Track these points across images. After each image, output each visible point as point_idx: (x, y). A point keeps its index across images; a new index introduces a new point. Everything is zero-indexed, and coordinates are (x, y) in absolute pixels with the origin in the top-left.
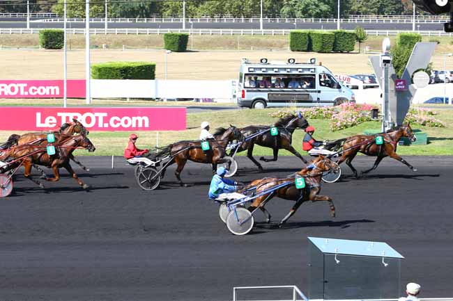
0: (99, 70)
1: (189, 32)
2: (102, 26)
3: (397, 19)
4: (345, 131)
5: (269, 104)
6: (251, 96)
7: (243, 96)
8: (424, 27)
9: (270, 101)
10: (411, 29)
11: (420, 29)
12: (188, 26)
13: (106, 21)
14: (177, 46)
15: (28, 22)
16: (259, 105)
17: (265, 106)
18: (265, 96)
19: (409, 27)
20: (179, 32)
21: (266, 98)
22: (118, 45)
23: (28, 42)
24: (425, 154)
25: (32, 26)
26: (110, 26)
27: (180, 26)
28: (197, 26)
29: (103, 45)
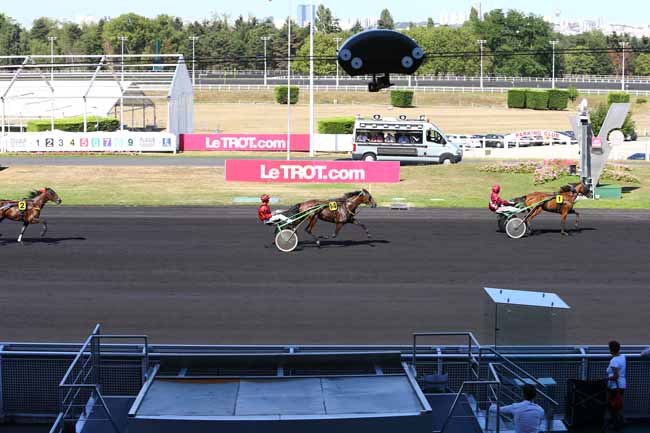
0: (326, 124)
1: (415, 89)
2: (334, 83)
3: (608, 79)
4: (547, 185)
5: (378, 158)
6: (361, 150)
7: (355, 150)
8: (631, 87)
9: (379, 155)
10: (621, 88)
11: (629, 89)
12: (413, 84)
13: (337, 79)
14: (401, 102)
15: (265, 78)
16: (369, 159)
17: (375, 159)
18: (374, 150)
19: (619, 86)
20: (404, 89)
21: (376, 152)
22: (348, 100)
23: (265, 98)
24: (618, 207)
25: (269, 82)
26: (341, 83)
27: (406, 83)
28: (421, 84)
29: (335, 101)
